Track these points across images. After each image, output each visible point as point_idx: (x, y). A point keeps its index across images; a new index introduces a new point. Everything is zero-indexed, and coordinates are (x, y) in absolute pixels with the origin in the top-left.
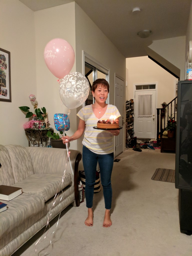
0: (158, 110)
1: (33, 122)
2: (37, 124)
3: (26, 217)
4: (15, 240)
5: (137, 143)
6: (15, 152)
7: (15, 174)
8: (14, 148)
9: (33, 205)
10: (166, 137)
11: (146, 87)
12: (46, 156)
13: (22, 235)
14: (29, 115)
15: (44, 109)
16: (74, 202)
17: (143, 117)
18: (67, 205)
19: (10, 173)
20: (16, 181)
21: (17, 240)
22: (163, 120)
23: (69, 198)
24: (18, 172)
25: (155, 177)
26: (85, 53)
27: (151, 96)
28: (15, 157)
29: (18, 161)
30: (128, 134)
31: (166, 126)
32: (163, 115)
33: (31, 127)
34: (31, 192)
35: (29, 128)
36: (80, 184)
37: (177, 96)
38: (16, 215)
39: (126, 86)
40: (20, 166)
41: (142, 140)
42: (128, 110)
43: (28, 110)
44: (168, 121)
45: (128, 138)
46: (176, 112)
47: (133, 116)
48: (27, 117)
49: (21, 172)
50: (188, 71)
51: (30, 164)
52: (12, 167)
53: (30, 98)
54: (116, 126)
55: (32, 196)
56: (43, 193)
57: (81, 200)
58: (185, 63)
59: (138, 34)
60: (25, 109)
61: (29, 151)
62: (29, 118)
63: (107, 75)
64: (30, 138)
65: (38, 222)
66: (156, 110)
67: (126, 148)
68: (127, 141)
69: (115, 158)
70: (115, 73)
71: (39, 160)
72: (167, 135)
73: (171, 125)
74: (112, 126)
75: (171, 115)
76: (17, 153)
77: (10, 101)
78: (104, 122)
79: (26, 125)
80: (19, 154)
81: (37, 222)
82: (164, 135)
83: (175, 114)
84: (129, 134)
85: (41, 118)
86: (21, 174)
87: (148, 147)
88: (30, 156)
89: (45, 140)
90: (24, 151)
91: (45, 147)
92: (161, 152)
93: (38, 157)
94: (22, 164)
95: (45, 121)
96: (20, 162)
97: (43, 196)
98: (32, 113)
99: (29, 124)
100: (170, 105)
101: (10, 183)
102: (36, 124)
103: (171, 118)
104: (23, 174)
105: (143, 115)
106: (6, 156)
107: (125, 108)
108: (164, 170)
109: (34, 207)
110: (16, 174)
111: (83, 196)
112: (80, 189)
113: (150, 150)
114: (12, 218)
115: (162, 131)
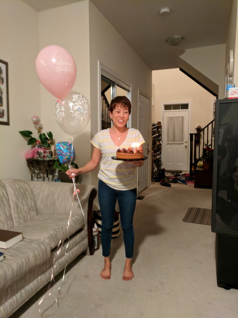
0: (191, 135)
1: (36, 150)
2: (42, 152)
3: (27, 269)
4: (14, 297)
5: (165, 177)
6: (15, 188)
7: (14, 215)
8: (13, 182)
9: (37, 255)
10: (201, 169)
11: (176, 107)
12: (52, 193)
13: (23, 291)
14: (32, 141)
15: (50, 134)
16: (87, 250)
17: (173, 144)
18: (78, 253)
19: (8, 214)
20: (15, 224)
21: (17, 298)
22: (197, 148)
23: (80, 244)
24: (18, 213)
25: (187, 218)
26: (101, 64)
27: (183, 117)
28: (14, 194)
29: (18, 199)
30: (154, 164)
31: (201, 156)
32: (198, 142)
33: (34, 156)
34: (33, 238)
35: (31, 158)
36: (95, 227)
37: (214, 118)
38: (15, 266)
39: (152, 105)
40: (20, 205)
41: (172, 172)
42: (154, 135)
43: (31, 135)
44: (203, 149)
45: (154, 171)
46: (213, 139)
47: (161, 143)
48: (29, 144)
49: (22, 213)
50: (228, 87)
51: (33, 203)
52: (10, 206)
53: (33, 120)
54: (139, 156)
55: (35, 242)
56: (48, 238)
57: (96, 247)
58: (225, 77)
59: (167, 41)
60: (26, 134)
61: (32, 186)
62: (31, 145)
63: (128, 91)
64: (33, 170)
65: (43, 275)
66: (189, 135)
67: (152, 182)
68: (154, 173)
69: (139, 194)
70: (138, 90)
71: (44, 197)
72: (202, 167)
73: (207, 154)
74: (135, 155)
75: (208, 142)
76: (17, 189)
77: (7, 124)
78: (125, 151)
79: (28, 154)
80: (19, 190)
81: (41, 274)
82: (199, 167)
83: (212, 140)
84: (156, 165)
85: (46, 144)
86: (22, 216)
87: (179, 181)
88: (33, 193)
89: (51, 173)
90: (25, 187)
91: (51, 181)
92: (195, 187)
93: (43, 194)
94: (23, 203)
95: (52, 148)
96: (20, 200)
97: (49, 243)
98: (35, 138)
99: (32, 152)
100: (206, 130)
101: (8, 226)
102: (40, 153)
103: (207, 145)
104: (24, 216)
105: (173, 141)
106: (3, 193)
107: (151, 133)
108: (199, 209)
109: (38, 257)
110: (16, 215)
111: (98, 243)
112: (95, 234)
113: (181, 185)
114: (11, 270)
115: (197, 161)
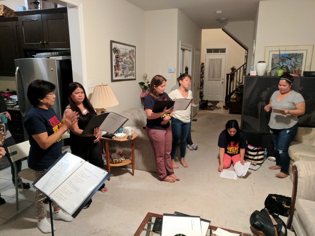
5: (208, 106)
10: (235, 101)
11: (216, 51)
17: (213, 80)
22: (232, 84)
26: (181, 42)
27: (221, 60)
32: (232, 79)
37: (245, 62)
41: (212, 102)
43: (144, 84)
46: (244, 77)
47: (204, 79)
59: (217, 20)
63: (190, 51)
66: (226, 75)
69: (193, 117)
70: (195, 47)
72: (235, 99)
73: (239, 90)
77: (135, 79)
82: (232, 99)
92: (230, 113)
98: (146, 86)
100: (239, 71)
103: (239, 83)
105: (213, 78)
115: (231, 94)
